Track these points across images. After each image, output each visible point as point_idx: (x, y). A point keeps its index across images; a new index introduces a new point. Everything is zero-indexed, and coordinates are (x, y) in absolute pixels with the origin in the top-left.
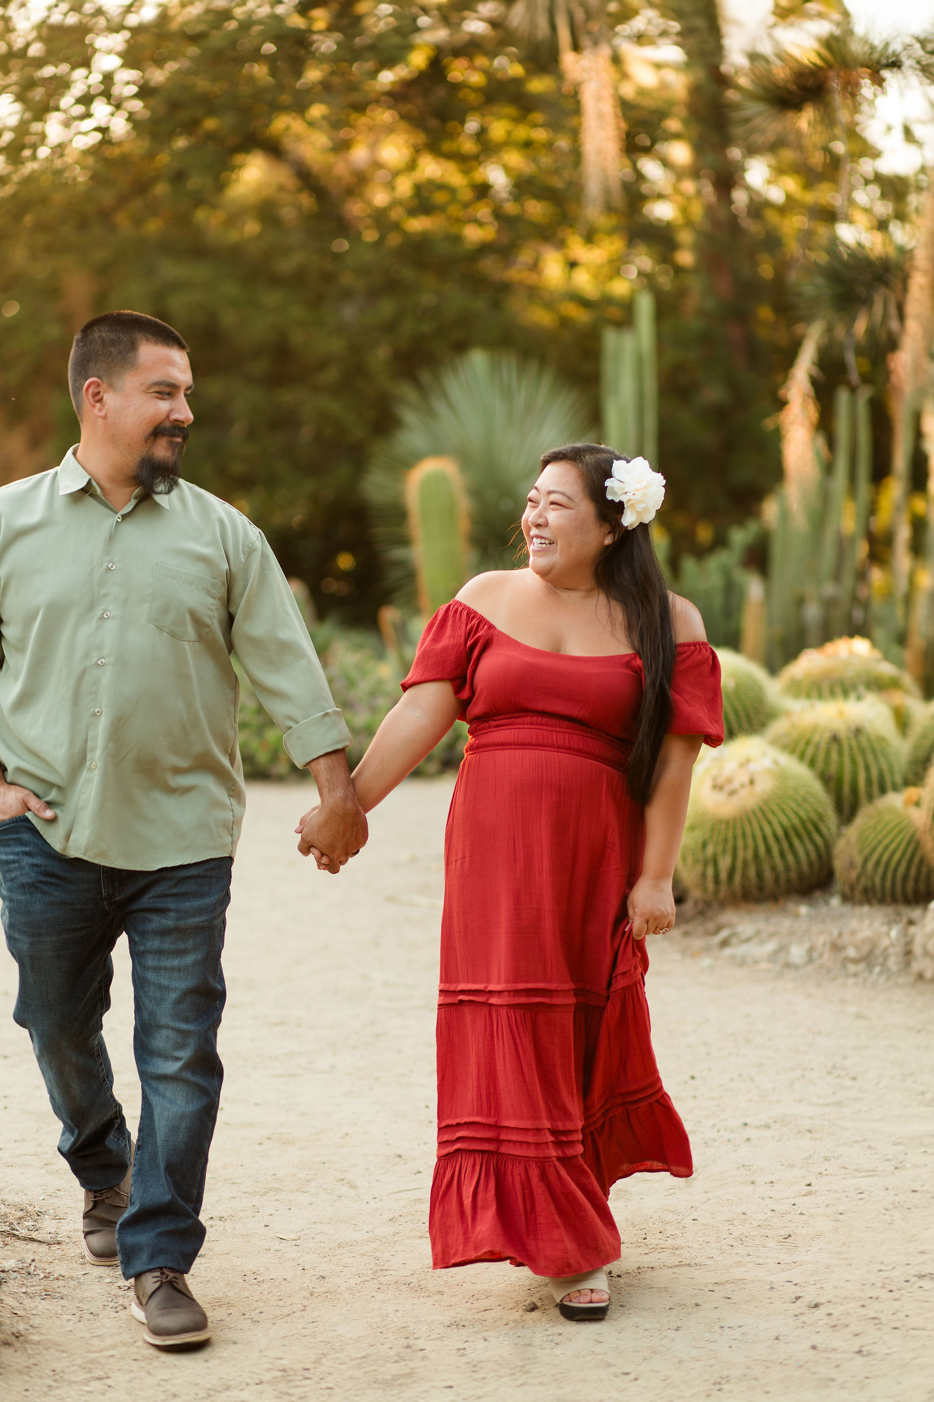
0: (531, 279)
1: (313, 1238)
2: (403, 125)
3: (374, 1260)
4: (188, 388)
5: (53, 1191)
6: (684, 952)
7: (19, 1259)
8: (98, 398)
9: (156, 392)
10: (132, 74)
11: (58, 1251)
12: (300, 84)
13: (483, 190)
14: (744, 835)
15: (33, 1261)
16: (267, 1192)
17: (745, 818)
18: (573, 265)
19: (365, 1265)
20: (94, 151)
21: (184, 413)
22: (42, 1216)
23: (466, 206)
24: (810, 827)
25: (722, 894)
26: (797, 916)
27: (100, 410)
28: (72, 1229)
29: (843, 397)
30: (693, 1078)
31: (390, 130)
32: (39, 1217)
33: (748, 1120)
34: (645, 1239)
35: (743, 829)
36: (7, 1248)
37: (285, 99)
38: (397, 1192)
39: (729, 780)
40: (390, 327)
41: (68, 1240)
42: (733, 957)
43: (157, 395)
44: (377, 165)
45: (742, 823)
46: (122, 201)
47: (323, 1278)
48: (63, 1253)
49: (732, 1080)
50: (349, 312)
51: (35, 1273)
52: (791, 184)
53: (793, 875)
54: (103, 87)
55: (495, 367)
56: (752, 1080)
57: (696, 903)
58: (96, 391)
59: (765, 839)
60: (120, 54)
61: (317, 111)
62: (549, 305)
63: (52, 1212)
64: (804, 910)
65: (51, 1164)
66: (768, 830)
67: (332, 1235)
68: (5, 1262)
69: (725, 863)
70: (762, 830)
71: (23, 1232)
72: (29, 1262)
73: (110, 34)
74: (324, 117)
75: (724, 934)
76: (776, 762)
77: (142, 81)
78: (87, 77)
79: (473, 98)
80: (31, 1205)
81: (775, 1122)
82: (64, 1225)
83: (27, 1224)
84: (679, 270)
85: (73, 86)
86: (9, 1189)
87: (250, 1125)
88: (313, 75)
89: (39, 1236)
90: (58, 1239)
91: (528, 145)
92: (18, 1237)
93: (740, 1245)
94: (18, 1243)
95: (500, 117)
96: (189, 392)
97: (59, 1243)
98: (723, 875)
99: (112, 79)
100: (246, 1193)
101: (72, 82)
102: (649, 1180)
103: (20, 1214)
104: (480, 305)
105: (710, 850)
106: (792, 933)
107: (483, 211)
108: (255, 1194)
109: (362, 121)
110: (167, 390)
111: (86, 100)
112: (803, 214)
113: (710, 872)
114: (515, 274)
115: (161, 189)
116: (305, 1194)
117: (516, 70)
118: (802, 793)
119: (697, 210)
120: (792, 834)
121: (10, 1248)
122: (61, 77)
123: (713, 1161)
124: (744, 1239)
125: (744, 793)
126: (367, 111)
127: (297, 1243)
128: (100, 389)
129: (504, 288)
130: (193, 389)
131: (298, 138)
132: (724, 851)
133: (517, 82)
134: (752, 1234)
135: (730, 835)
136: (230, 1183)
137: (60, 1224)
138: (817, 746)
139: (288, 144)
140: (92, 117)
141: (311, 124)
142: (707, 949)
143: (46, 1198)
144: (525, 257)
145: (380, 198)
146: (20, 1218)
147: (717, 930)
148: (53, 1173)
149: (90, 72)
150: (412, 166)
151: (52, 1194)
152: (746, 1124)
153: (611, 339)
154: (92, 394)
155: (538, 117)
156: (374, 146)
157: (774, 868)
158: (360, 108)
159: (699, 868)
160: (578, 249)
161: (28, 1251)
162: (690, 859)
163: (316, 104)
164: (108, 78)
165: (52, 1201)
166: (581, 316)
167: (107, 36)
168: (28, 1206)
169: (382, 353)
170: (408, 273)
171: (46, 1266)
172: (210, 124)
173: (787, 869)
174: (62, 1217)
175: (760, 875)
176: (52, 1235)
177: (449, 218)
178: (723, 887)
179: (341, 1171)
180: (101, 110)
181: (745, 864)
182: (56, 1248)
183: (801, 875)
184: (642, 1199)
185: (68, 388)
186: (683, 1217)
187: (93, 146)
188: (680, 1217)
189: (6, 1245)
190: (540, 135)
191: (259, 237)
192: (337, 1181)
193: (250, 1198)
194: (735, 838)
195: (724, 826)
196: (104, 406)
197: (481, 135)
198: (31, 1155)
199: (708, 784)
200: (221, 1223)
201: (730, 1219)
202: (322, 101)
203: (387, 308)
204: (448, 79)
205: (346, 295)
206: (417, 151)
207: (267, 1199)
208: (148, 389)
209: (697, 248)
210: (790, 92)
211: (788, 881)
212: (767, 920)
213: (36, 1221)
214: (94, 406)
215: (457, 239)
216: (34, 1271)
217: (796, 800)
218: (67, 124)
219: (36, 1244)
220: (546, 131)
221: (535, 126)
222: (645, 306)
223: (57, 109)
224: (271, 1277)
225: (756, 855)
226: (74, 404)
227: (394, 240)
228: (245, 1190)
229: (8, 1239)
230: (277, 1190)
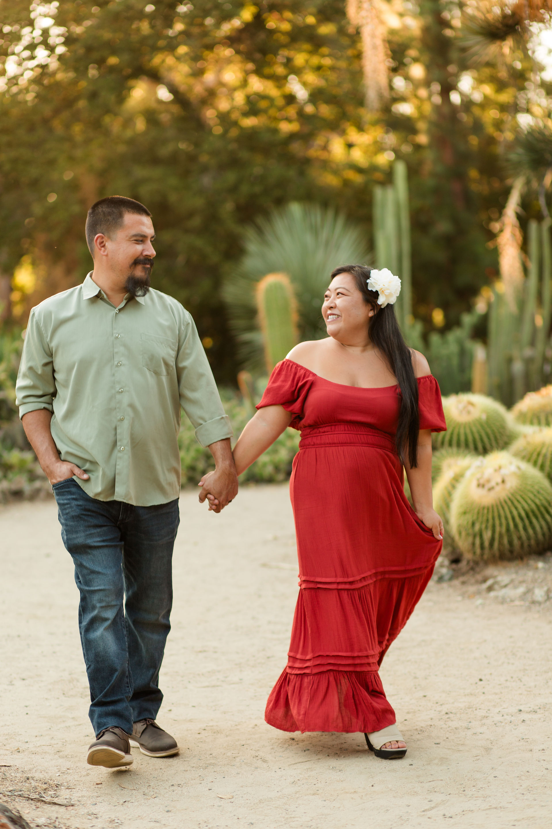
0: (323, 155)
1: (242, 797)
2: (238, 58)
3: (284, 811)
4: (152, 237)
5: (65, 770)
6: (463, 595)
7: (47, 817)
8: (103, 245)
9: (135, 240)
10: (61, 30)
11: (73, 811)
12: (171, 33)
13: (290, 99)
14: (499, 516)
15: (57, 818)
16: (208, 766)
17: (501, 505)
18: (350, 146)
19: (279, 814)
20: (37, 81)
21: (151, 251)
22: (59, 787)
23: (280, 109)
24: (543, 510)
25: (486, 557)
26: (537, 568)
27: (104, 251)
28: (80, 795)
29: (533, 226)
30: (481, 680)
31: (229, 61)
32: (57, 788)
33: (521, 708)
34: (464, 791)
35: (498, 512)
36: (38, 810)
37: (161, 43)
38: (294, 764)
39: (488, 481)
40: (234, 189)
41: (78, 803)
42: (496, 597)
43: (135, 242)
44: (221, 84)
45: (498, 509)
46: (57, 112)
47: (252, 824)
48: (76, 812)
49: (507, 681)
50: (206, 180)
51: (59, 826)
52: (488, 89)
53: (533, 542)
54: (42, 38)
55: (306, 214)
56: (520, 680)
57: (468, 562)
58: (101, 241)
59: (513, 519)
60: (53, 17)
61: (182, 50)
62: (336, 172)
63: (65, 784)
64: (540, 565)
65: (61, 751)
66: (515, 513)
67: (254, 795)
68: (38, 820)
69: (487, 535)
70: (511, 513)
71: (48, 799)
72: (54, 819)
73: (46, 4)
74: (186, 54)
75: (490, 582)
76: (519, 468)
77: (67, 34)
78: (32, 32)
79: (283, 39)
80: (51, 780)
81: (540, 708)
82: (75, 792)
83: (50, 793)
84: (418, 147)
85: (23, 38)
86: (35, 769)
87: (191, 721)
88: (179, 27)
89: (58, 801)
90: (72, 803)
91: (319, 68)
92: (45, 802)
93: (528, 793)
94: (46, 806)
95: (300, 51)
96: (153, 239)
97: (72, 806)
98: (487, 544)
99: (48, 33)
100: (193, 767)
101: (22, 36)
102: (461, 751)
103: (45, 786)
104: (292, 173)
105: (477, 527)
106: (534, 581)
107: (292, 111)
108: (200, 768)
109: (210, 56)
110: (140, 239)
111: (32, 47)
112: (496, 109)
113: (478, 541)
114: (313, 152)
115: (82, 104)
116: (233, 767)
117: (311, 20)
118: (536, 487)
119: (427, 108)
120: (531, 515)
121: (41, 810)
122: (15, 33)
123: (502, 736)
124: (530, 789)
125: (498, 489)
126: (214, 50)
127: (232, 800)
128: (104, 240)
129: (307, 161)
130: (155, 237)
131: (170, 69)
132: (487, 528)
133: (311, 28)
134: (535, 786)
135: (490, 517)
136: (182, 761)
137: (72, 792)
138: (545, 456)
139: (163, 72)
140: (36, 59)
141: (178, 59)
142: (478, 593)
143: (61, 775)
144: (319, 141)
145: (224, 105)
146: (45, 789)
147: (485, 580)
148: (63, 757)
149: (34, 29)
150: (245, 83)
151: (64, 772)
152: (520, 711)
153: (378, 193)
154: (99, 243)
155: (325, 50)
156: (220, 71)
157: (520, 538)
158: (210, 47)
159: (470, 539)
160: (353, 135)
161: (53, 812)
162: (464, 534)
163: (181, 46)
164: (45, 33)
165: (65, 777)
166: (357, 179)
167: (44, 6)
168: (49, 781)
169: (229, 206)
170: (244, 155)
171: (66, 821)
172: (113, 60)
173: (529, 538)
174: (73, 788)
175: (511, 543)
176: (68, 800)
177: (270, 118)
178: (487, 551)
179: (255, 750)
180: (41, 54)
181: (501, 536)
182: (71, 809)
183: (538, 542)
184: (458, 763)
185: (86, 240)
186: (487, 776)
187: (36, 77)
188: (485, 775)
189: (38, 808)
190: (327, 62)
191: (145, 133)
192: (254, 758)
193: (197, 771)
194: (493, 519)
195: (486, 511)
196: (106, 249)
197: (288, 63)
198: (48, 746)
199: (474, 483)
200: (179, 788)
201: (519, 776)
202: (185, 44)
203: (231, 177)
204: (267, 27)
205: (204, 169)
206: (247, 73)
207: (208, 771)
208: (130, 239)
209: (429, 132)
210: (498, 29)
211: (529, 546)
212: (517, 572)
213: (56, 790)
214: (100, 250)
215: (275, 131)
216: (59, 825)
217: (532, 493)
218: (20, 64)
219: (57, 806)
220: (330, 58)
221: (323, 56)
222: (400, 170)
223: (13, 54)
224: (217, 825)
225: (508, 530)
226: (89, 249)
227: (234, 133)
228: (193, 765)
229: (39, 804)
230: (214, 764)
